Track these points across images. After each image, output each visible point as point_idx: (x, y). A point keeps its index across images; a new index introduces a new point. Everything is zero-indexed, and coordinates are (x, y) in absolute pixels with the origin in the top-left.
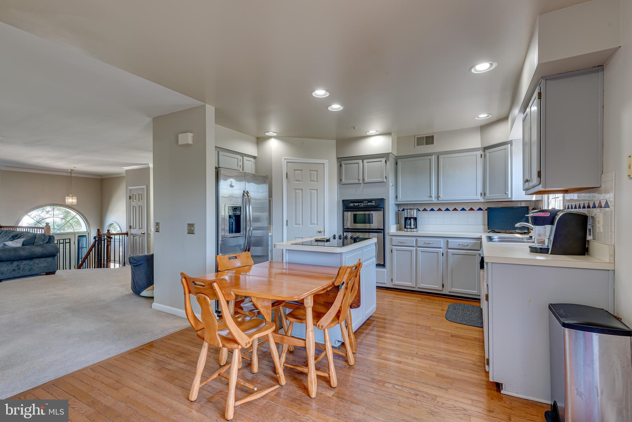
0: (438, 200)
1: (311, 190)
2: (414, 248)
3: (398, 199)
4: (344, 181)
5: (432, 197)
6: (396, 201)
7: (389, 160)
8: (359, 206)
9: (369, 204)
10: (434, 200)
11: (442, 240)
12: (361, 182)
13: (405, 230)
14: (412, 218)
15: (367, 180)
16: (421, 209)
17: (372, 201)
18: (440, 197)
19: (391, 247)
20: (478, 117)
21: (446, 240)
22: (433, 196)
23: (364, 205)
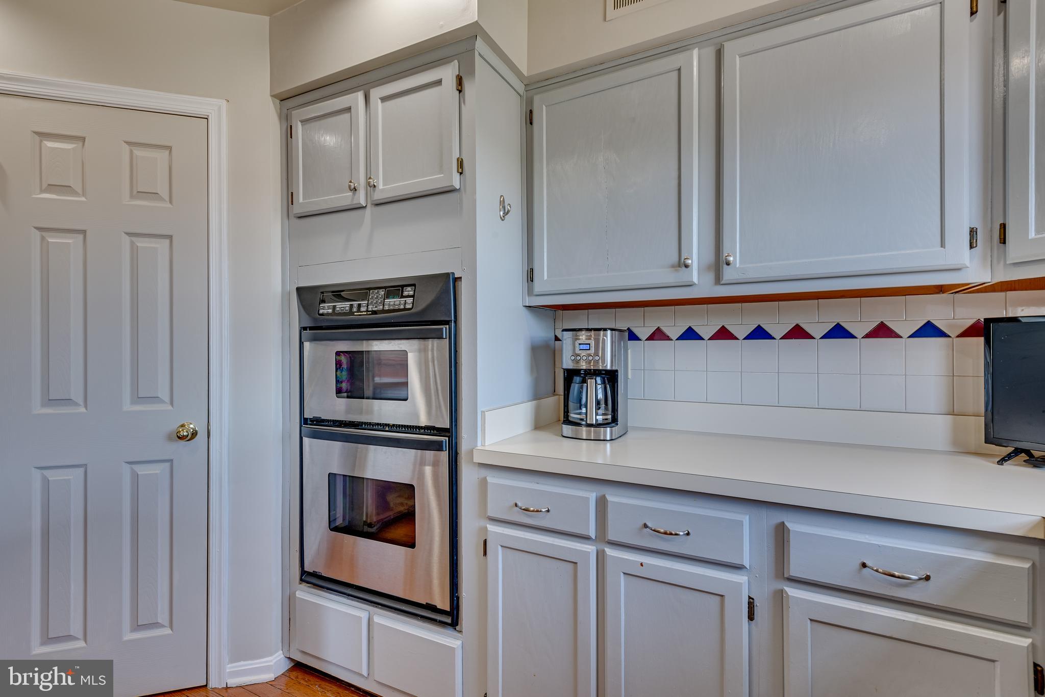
0: (718, 280)
1: (134, 239)
2: (590, 549)
3: (538, 287)
4: (301, 199)
5: (687, 266)
6: (530, 292)
7: (472, 72)
8: (351, 313)
9: (393, 302)
10: (703, 287)
11: (746, 519)
12: (362, 198)
13: (567, 430)
14: (596, 373)
15: (383, 187)
16: (643, 332)
17: (403, 286)
18: (728, 264)
19: (483, 523)
21: (771, 519)
22: (694, 262)
23: (370, 308)
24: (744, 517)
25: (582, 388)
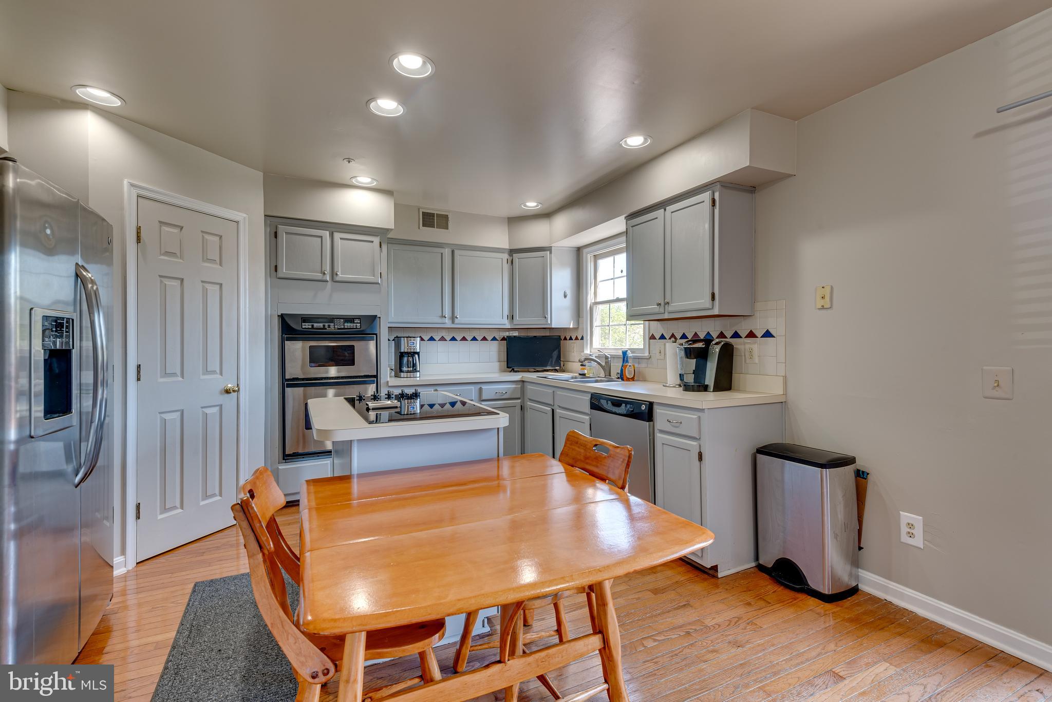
0: (453, 322)
3: (390, 319)
4: (283, 271)
5: (446, 317)
8: (324, 328)
9: (348, 325)
10: (448, 323)
11: (473, 388)
12: (328, 278)
13: (402, 375)
14: (414, 353)
15: (341, 276)
16: (427, 338)
17: (354, 319)
18: (457, 318)
20: (525, 206)
21: (479, 386)
22: (446, 315)
23: (336, 327)
24: (472, 387)
25: (413, 359)
